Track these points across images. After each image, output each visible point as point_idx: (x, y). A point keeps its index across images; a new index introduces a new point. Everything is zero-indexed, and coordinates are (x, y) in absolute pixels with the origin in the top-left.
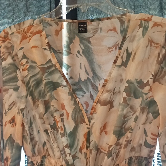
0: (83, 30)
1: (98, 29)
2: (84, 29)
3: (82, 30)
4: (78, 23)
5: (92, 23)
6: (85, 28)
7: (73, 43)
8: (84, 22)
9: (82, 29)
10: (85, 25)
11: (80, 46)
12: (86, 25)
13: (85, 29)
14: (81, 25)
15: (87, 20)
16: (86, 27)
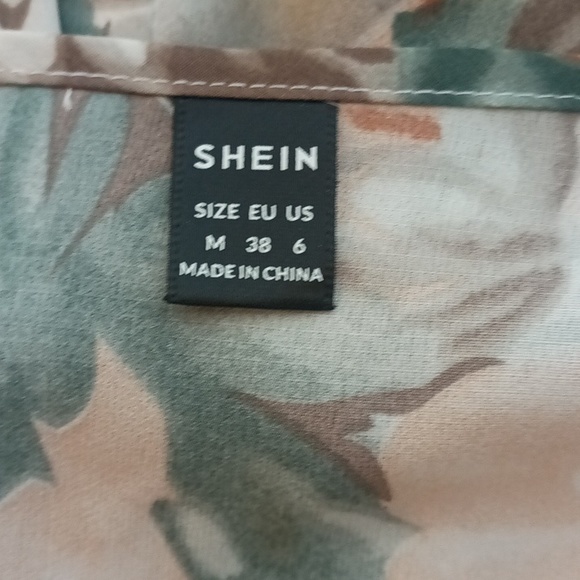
0: (264, 245)
1: (546, 262)
2: (282, 232)
3: (236, 254)
4: (174, 99)
5: (431, 131)
6: (306, 213)
7: (45, 470)
8: (279, 89)
9: (238, 231)
10: (307, 158)
11: (173, 536)
12: (328, 159)
13: (299, 229)
14: (233, 157)
15: (352, 66)
16: (321, 188)
